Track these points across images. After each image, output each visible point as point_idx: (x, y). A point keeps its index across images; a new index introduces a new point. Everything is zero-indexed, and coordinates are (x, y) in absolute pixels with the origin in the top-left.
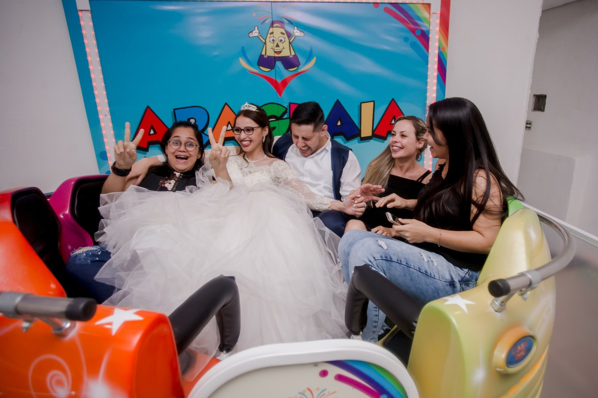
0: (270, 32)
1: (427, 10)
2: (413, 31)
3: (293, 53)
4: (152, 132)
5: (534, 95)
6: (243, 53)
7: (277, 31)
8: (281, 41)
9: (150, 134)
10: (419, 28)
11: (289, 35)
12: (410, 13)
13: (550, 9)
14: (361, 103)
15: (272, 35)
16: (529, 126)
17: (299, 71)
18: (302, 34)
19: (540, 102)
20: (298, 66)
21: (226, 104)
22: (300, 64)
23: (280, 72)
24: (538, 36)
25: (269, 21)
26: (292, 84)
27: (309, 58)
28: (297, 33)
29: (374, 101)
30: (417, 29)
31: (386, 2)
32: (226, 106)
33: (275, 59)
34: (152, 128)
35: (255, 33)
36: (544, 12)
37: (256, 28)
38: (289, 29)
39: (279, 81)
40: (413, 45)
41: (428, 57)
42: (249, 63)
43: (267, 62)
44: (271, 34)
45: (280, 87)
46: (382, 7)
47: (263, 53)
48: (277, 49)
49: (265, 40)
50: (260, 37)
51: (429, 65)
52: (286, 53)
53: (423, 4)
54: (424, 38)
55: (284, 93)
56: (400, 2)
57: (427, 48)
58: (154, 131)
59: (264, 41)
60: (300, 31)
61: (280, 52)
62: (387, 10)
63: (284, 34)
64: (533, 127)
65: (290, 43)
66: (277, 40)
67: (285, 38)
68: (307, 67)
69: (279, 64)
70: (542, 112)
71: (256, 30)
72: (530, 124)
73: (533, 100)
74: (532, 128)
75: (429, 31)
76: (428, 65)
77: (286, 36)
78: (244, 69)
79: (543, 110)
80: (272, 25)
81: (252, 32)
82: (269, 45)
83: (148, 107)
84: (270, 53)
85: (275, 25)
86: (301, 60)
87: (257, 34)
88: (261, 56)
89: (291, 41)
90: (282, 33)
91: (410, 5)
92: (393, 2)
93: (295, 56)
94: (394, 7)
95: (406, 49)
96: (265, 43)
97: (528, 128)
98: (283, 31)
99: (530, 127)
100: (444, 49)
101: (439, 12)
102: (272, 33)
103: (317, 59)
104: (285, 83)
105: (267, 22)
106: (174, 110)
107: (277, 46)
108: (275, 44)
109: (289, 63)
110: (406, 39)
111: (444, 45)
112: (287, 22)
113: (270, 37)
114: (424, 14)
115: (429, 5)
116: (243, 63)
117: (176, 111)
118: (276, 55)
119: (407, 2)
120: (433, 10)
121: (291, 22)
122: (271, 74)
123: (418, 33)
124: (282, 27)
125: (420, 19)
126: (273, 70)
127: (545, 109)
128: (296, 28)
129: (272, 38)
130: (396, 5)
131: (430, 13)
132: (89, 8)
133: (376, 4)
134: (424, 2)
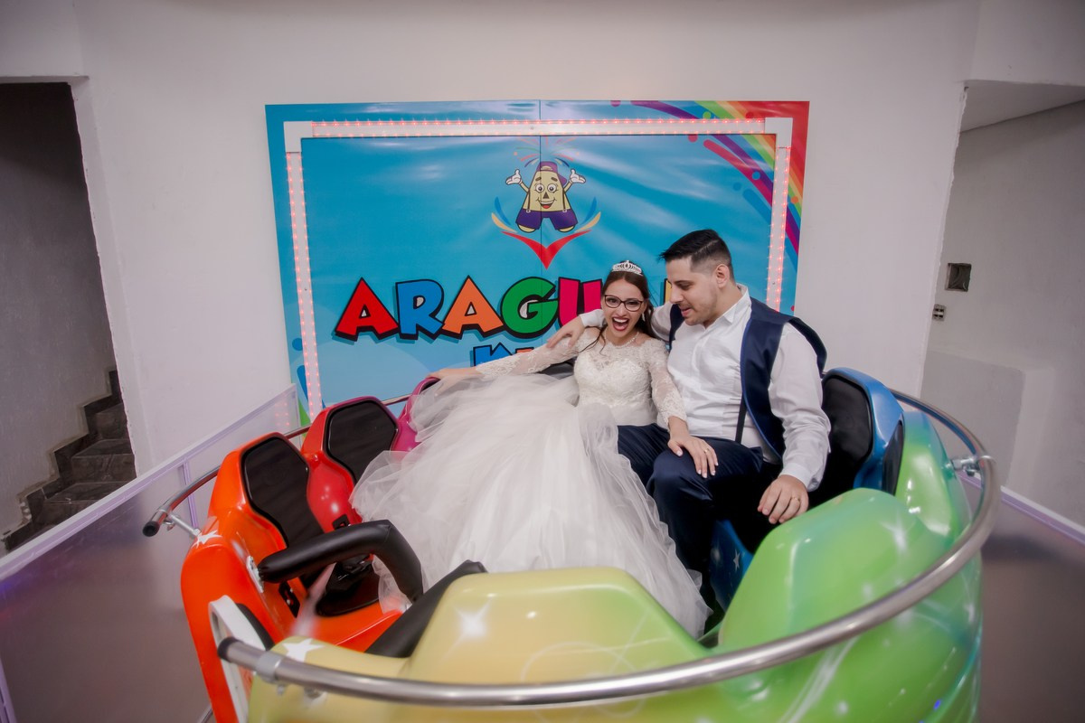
0: (536, 177)
1: (771, 145)
2: (748, 173)
3: (568, 207)
4: (364, 314)
5: (949, 264)
6: (498, 206)
7: (547, 177)
8: (552, 189)
9: (361, 317)
10: (757, 169)
11: (563, 181)
12: (742, 146)
13: (975, 128)
15: (539, 182)
16: (939, 313)
17: (576, 232)
18: (582, 180)
19: (959, 276)
20: (574, 225)
21: (469, 277)
22: (577, 223)
23: (548, 234)
24: (953, 177)
25: (535, 163)
26: (565, 250)
27: (590, 215)
28: (575, 178)
30: (754, 171)
31: (708, 132)
32: (469, 280)
33: (541, 215)
34: (365, 308)
35: (516, 179)
36: (964, 133)
37: (517, 172)
38: (563, 171)
39: (546, 245)
40: (748, 195)
41: (771, 212)
42: (505, 220)
43: (529, 219)
44: (537, 180)
45: (546, 254)
46: (701, 140)
47: (525, 207)
48: (545, 201)
49: (529, 189)
50: (522, 185)
51: (773, 225)
52: (557, 206)
53: (764, 135)
54: (765, 183)
55: (552, 263)
56: (730, 132)
57: (770, 198)
58: (367, 312)
59: (527, 190)
60: (580, 176)
61: (550, 205)
62: (708, 144)
63: (556, 180)
64: (948, 315)
65: (564, 192)
66: (546, 190)
67: (557, 186)
68: (587, 226)
69: (547, 222)
70: (964, 293)
71: (517, 175)
72: (942, 311)
73: (946, 272)
74: (946, 318)
75: (772, 173)
76: (770, 223)
77: (558, 182)
78: (498, 229)
79: (964, 288)
80: (540, 168)
81: (511, 177)
82: (534, 195)
83: (362, 279)
84: (535, 207)
85: (544, 168)
86: (580, 217)
87: (517, 181)
88: (523, 211)
89: (565, 190)
90: (553, 179)
92: (719, 132)
93: (571, 211)
94: (718, 138)
95: (735, 200)
96: (529, 193)
97: (938, 318)
98: (555, 176)
99: (941, 316)
100: (796, 199)
101: (789, 145)
102: (540, 178)
103: (602, 215)
104: (554, 249)
105: (533, 163)
106: (397, 283)
107: (546, 196)
108: (543, 194)
109: (562, 220)
110: (737, 187)
111: (796, 193)
112: (561, 163)
113: (536, 185)
114: (762, 147)
115: (774, 136)
116: (496, 220)
117: (399, 285)
118: (543, 210)
119: (741, 132)
120: (778, 144)
121: (566, 163)
122: (535, 236)
123: (756, 176)
124: (554, 171)
125: (759, 157)
126: (538, 231)
127: (969, 287)
128: (573, 171)
129: (538, 186)
130: (722, 137)
131: (775, 148)
132: (300, 150)
133: (693, 137)
134: (767, 132)
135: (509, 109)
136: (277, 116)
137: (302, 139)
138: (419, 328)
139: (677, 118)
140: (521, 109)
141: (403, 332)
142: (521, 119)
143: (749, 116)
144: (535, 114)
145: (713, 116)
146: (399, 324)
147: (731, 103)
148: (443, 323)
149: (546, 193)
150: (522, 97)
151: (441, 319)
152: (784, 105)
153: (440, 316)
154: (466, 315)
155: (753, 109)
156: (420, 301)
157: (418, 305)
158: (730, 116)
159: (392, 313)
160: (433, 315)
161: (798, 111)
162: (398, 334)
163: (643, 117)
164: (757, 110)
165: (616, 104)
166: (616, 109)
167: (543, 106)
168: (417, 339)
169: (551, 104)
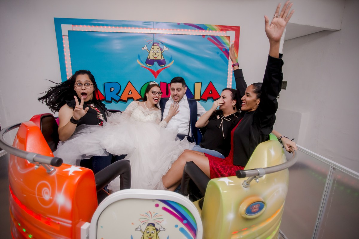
0: (152, 48)
1: (228, 40)
2: (221, 49)
3: (163, 58)
6: (139, 57)
7: (156, 48)
8: (157, 52)
10: (224, 48)
11: (161, 49)
12: (220, 41)
13: (288, 40)
14: (195, 83)
15: (153, 49)
17: (166, 66)
18: (167, 49)
20: (165, 64)
21: (129, 81)
23: (156, 67)
25: (152, 43)
26: (162, 73)
27: (171, 60)
28: (165, 48)
29: (201, 82)
30: (223, 48)
31: (208, 35)
32: (129, 82)
33: (154, 61)
35: (145, 48)
37: (146, 46)
38: (161, 46)
39: (156, 71)
40: (221, 56)
41: (228, 62)
42: (142, 62)
43: (150, 62)
44: (152, 49)
45: (156, 74)
46: (206, 37)
47: (149, 58)
48: (155, 56)
49: (150, 52)
50: (147, 50)
51: (229, 66)
52: (159, 58)
53: (226, 36)
54: (227, 52)
55: (158, 77)
56: (215, 35)
57: (228, 57)
59: (149, 52)
60: (167, 48)
61: (157, 57)
62: (209, 39)
63: (159, 49)
65: (162, 53)
66: (155, 52)
67: (159, 51)
68: (169, 65)
69: (156, 63)
70: (285, 90)
71: (146, 47)
74: (280, 97)
76: (228, 65)
77: (160, 50)
78: (139, 65)
81: (144, 47)
82: (152, 54)
84: (152, 58)
85: (155, 45)
86: (167, 61)
87: (146, 49)
88: (148, 59)
89: (162, 52)
90: (158, 48)
91: (220, 37)
92: (212, 35)
93: (164, 59)
95: (217, 57)
96: (150, 53)
98: (159, 48)
101: (234, 40)
102: (153, 48)
103: (174, 61)
104: (158, 72)
105: (151, 43)
106: (104, 83)
107: (156, 54)
108: (154, 54)
109: (161, 63)
110: (218, 53)
112: (160, 43)
113: (152, 50)
114: (226, 41)
115: (229, 37)
116: (138, 62)
117: (105, 84)
118: (155, 59)
119: (219, 35)
120: (231, 39)
121: (162, 43)
122: (152, 68)
123: (224, 50)
124: (159, 46)
125: (225, 44)
126: (153, 66)
127: (286, 88)
128: (165, 46)
129: (153, 51)
130: (213, 37)
131: (229, 41)
132: (68, 35)
133: (204, 36)
134: (227, 36)
135: (143, 24)
136: (59, 22)
137: (69, 31)
138: (112, 99)
139: (199, 30)
140: (147, 24)
141: (107, 100)
142: (147, 28)
143: (222, 30)
144: (151, 26)
145: (210, 30)
146: (105, 97)
147: (216, 26)
148: (121, 97)
149: (155, 53)
150: (147, 20)
151: (120, 96)
152: (232, 27)
153: (120, 95)
154: (129, 94)
155: (223, 28)
156: (112, 89)
157: (112, 91)
158: (215, 30)
159: (103, 93)
160: (117, 94)
161: (237, 29)
162: (105, 101)
163: (188, 29)
164: (224, 28)
165: (179, 24)
166: (179, 26)
167: (154, 23)
168: (112, 102)
169: (157, 23)
